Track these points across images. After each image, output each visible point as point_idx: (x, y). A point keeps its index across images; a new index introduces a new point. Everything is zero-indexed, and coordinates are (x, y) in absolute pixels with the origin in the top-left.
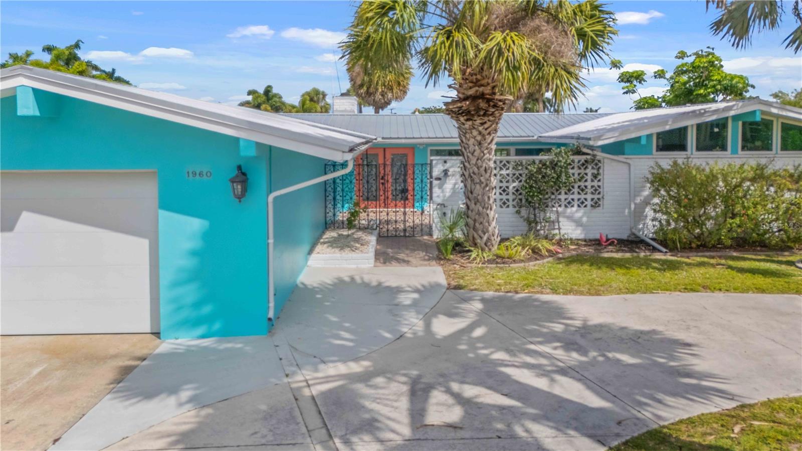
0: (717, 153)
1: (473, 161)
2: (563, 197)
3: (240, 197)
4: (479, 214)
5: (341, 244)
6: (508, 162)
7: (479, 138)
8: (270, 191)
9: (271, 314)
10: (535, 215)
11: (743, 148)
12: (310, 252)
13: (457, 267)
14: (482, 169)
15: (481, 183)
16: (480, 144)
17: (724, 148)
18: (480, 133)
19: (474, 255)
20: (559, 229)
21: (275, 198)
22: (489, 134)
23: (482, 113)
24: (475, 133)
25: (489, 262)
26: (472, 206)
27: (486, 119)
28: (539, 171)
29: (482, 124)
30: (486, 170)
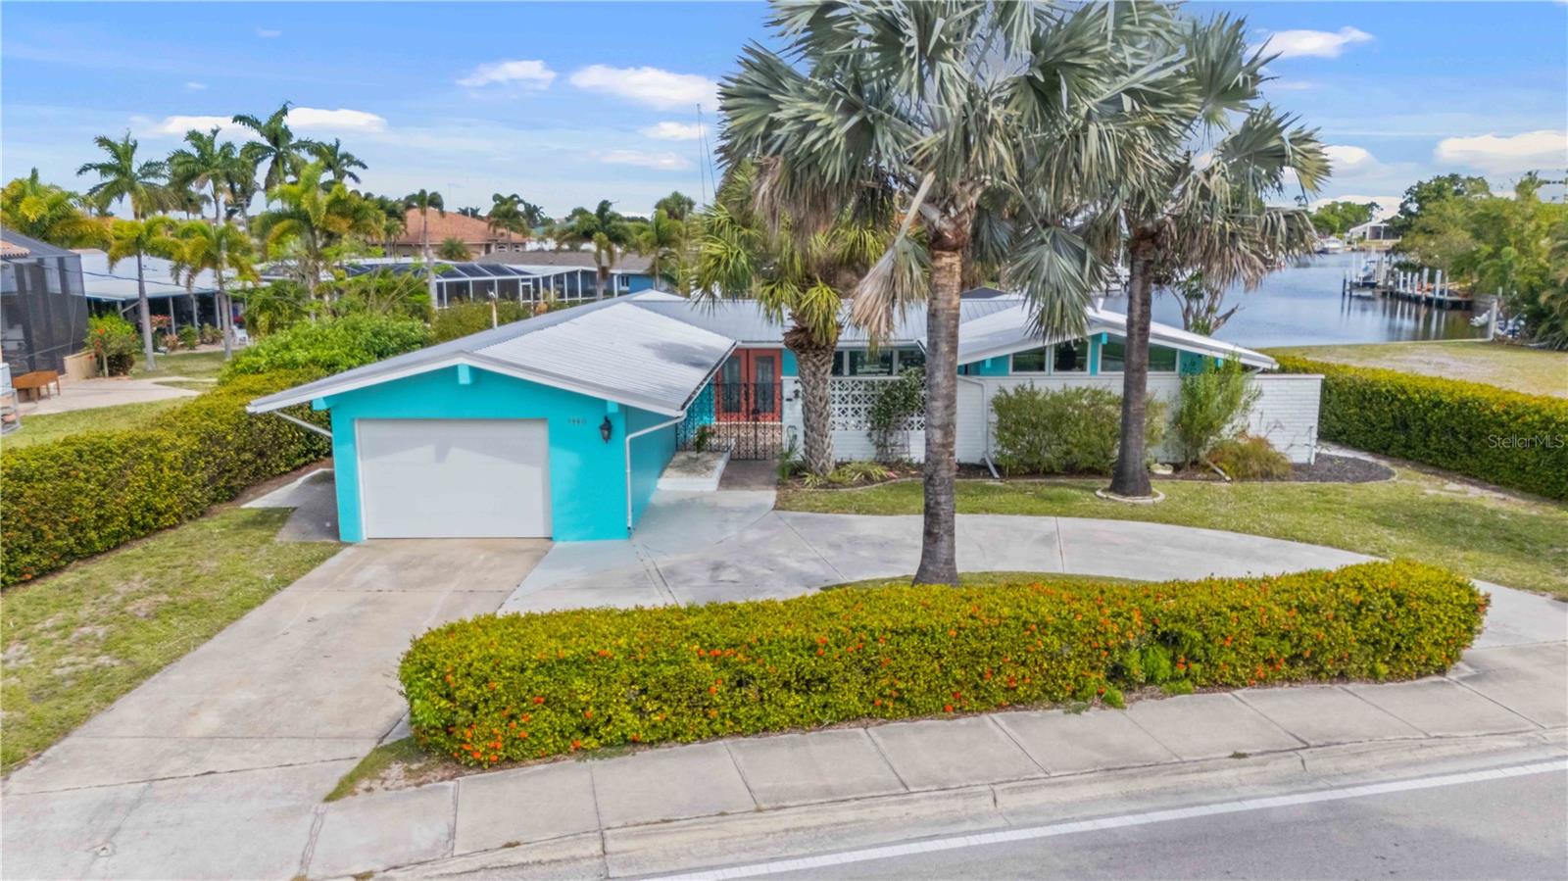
0: (1076, 373)
1: (809, 391)
2: (916, 419)
3: (607, 439)
4: (814, 440)
5: (690, 467)
6: (860, 382)
7: (813, 369)
8: (627, 434)
9: (630, 525)
10: (885, 440)
11: (1103, 369)
12: (660, 475)
13: (790, 491)
14: (817, 399)
15: (816, 411)
16: (814, 374)
17: (1082, 368)
18: (814, 364)
19: (808, 480)
20: (909, 453)
21: (632, 440)
22: (823, 365)
23: (814, 347)
24: (810, 364)
25: (821, 487)
26: (809, 433)
27: (818, 352)
28: (888, 393)
29: (816, 356)
30: (821, 400)
